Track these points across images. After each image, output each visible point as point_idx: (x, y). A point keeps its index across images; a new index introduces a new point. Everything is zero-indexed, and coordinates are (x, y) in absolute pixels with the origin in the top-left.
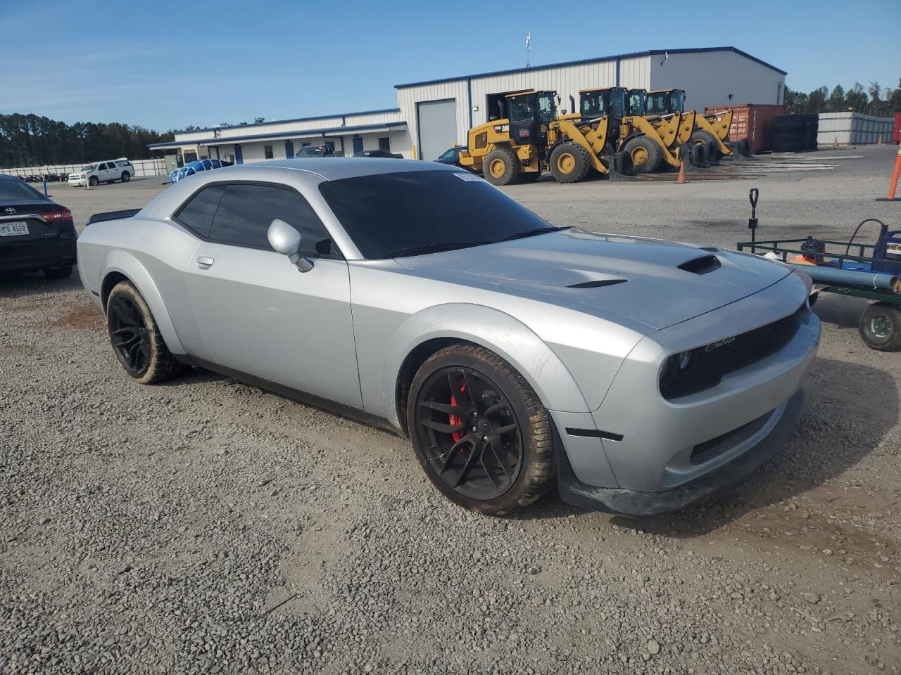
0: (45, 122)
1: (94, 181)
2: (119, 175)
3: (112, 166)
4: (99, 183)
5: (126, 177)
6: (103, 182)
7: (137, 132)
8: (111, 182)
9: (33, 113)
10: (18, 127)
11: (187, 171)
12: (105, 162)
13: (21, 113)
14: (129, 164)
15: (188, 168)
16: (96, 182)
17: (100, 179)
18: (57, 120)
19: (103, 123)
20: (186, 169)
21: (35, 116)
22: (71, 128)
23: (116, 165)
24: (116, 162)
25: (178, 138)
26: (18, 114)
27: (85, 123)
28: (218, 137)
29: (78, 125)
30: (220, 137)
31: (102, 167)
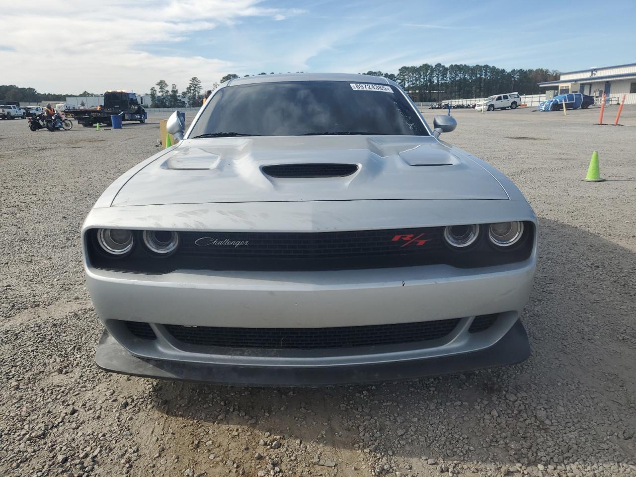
0: (493, 70)
1: (491, 108)
2: (509, 104)
3: (506, 97)
4: (494, 109)
5: (514, 106)
6: (497, 109)
7: (554, 74)
8: (503, 109)
9: (487, 64)
10: (477, 74)
11: (552, 103)
12: (502, 95)
13: (480, 65)
14: (519, 97)
15: (554, 100)
16: (492, 109)
17: (495, 107)
18: (501, 68)
19: (531, 69)
20: (552, 101)
21: (488, 66)
22: (509, 74)
23: (509, 97)
24: (510, 95)
25: (563, 78)
26: (478, 65)
27: (519, 69)
28: (593, 76)
29: (514, 71)
30: (596, 76)
31: (499, 99)
